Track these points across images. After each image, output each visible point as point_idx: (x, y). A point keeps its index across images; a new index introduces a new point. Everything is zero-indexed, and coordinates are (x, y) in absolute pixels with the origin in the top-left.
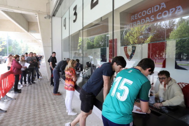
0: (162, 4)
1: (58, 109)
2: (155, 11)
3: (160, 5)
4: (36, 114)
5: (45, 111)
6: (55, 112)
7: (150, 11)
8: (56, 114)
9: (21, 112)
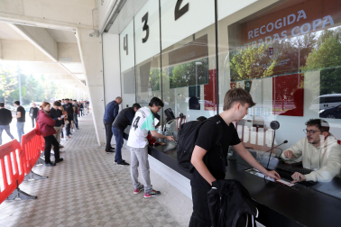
0: (300, 12)
1: (124, 191)
2: (289, 23)
3: (297, 15)
4: (88, 200)
5: (102, 195)
6: (119, 196)
7: (280, 24)
8: (121, 199)
9: (63, 198)
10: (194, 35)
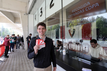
2: (85, 6)
3: (87, 4)
7: (82, 7)
8: (29, 69)
10: (56, 13)
